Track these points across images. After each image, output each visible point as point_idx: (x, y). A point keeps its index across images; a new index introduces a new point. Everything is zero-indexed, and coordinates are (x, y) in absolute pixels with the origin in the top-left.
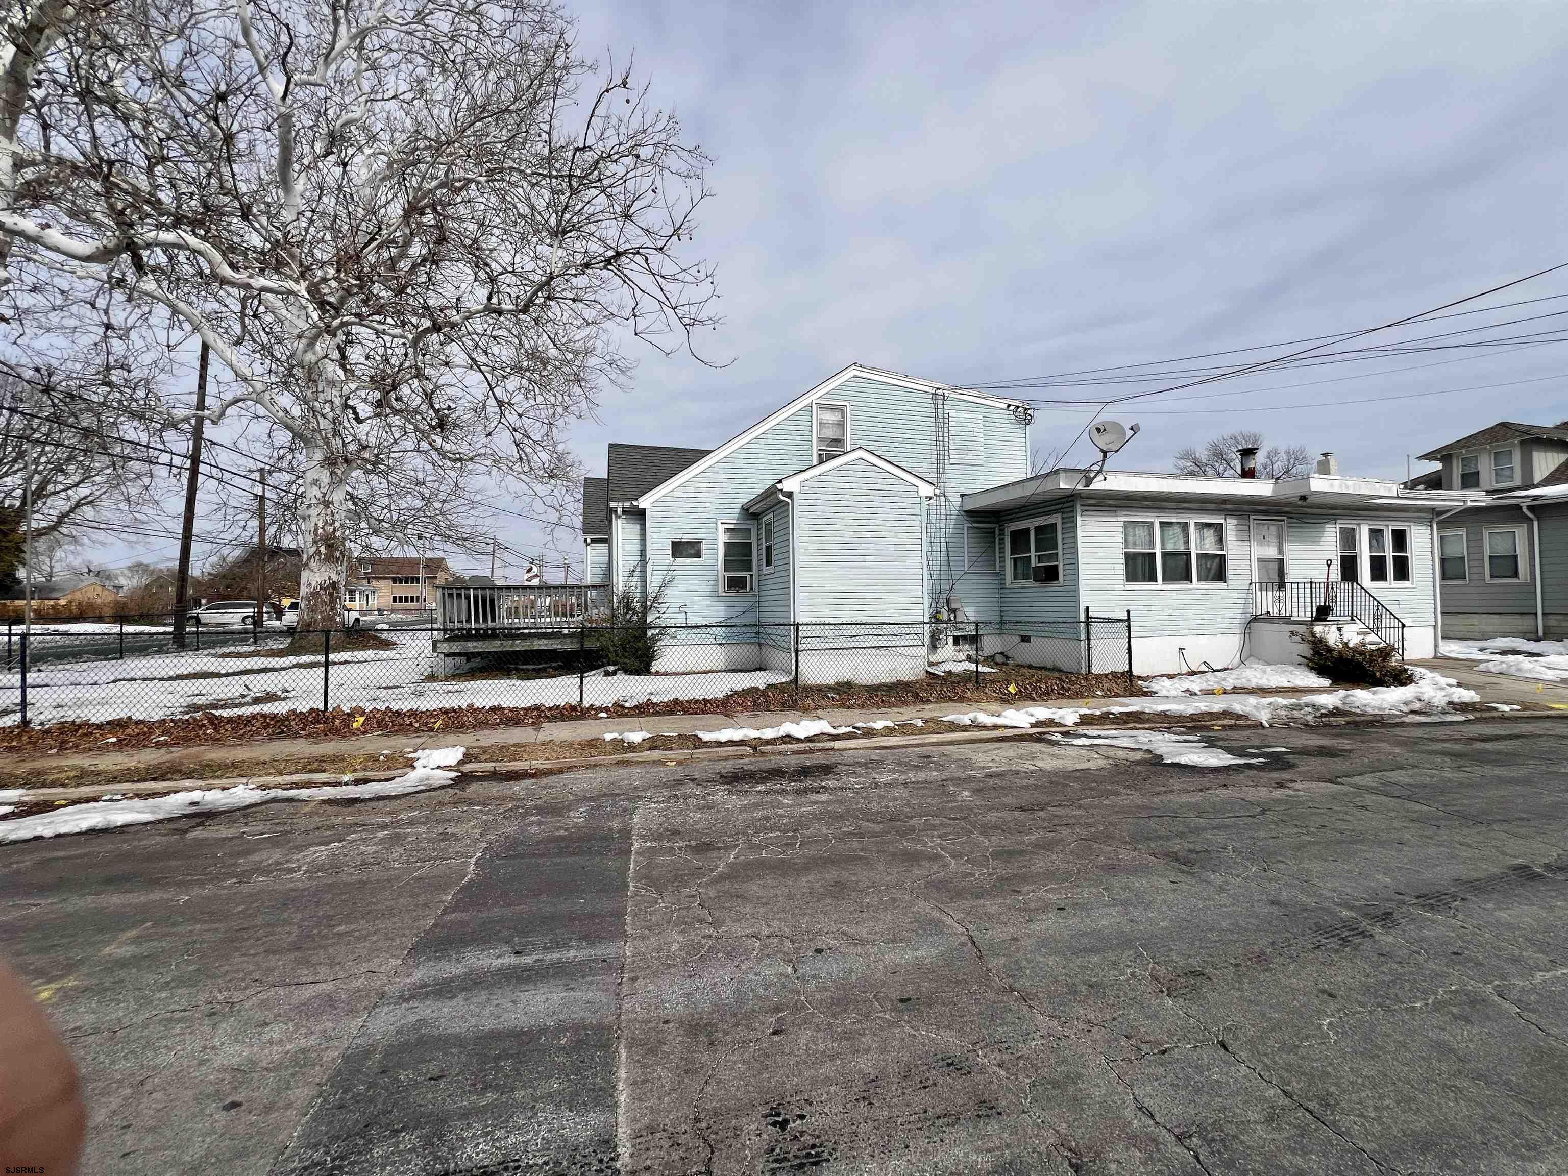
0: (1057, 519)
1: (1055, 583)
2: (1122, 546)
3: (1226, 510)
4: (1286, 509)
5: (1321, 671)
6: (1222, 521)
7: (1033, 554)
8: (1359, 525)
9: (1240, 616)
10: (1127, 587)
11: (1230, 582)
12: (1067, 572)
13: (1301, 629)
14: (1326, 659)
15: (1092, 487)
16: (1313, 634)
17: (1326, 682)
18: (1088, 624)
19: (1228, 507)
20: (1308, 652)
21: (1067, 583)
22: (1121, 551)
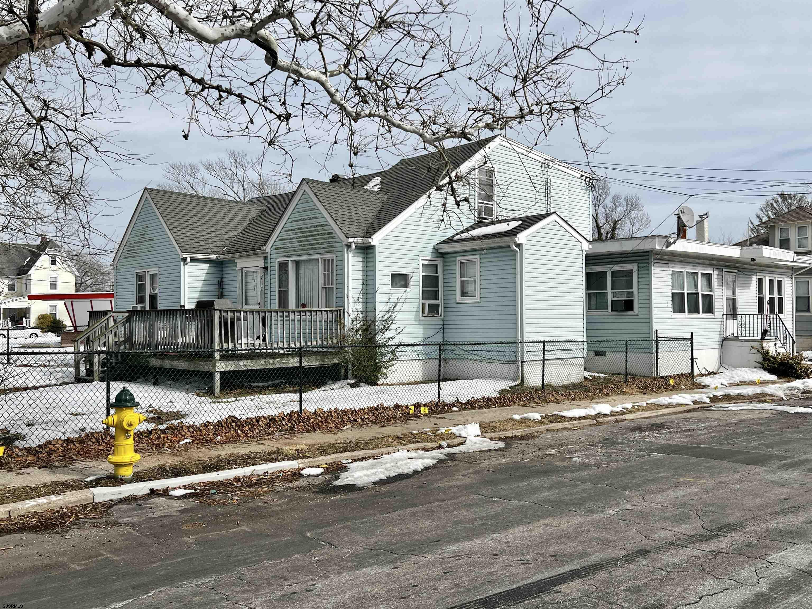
0: (634, 267)
1: (630, 313)
2: (671, 288)
3: (713, 265)
4: (737, 265)
5: (771, 371)
6: (711, 272)
7: (609, 290)
8: (765, 276)
9: (718, 336)
10: (674, 317)
11: (716, 313)
12: (641, 305)
13: (756, 344)
14: (773, 363)
15: (670, 249)
16: (763, 348)
17: (774, 378)
18: (657, 342)
19: (714, 262)
20: (761, 359)
21: (640, 313)
22: (670, 291)
